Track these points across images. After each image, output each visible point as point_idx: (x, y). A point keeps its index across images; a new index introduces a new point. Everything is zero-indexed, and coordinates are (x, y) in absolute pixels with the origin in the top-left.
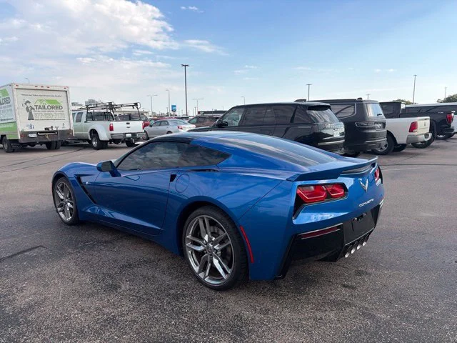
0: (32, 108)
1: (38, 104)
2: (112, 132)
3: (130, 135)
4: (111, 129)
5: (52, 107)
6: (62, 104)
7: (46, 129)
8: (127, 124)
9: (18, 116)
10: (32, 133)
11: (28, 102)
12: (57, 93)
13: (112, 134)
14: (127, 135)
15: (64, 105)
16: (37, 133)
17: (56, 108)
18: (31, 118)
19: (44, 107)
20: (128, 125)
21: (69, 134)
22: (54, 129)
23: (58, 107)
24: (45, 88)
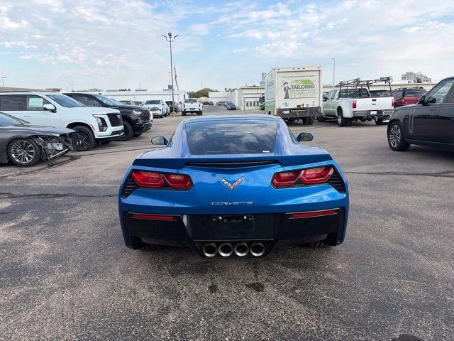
0: (289, 89)
1: (294, 84)
2: (355, 109)
3: (376, 113)
4: (354, 106)
5: (305, 87)
6: (315, 83)
7: (298, 106)
8: (373, 100)
9: (277, 96)
10: (286, 110)
11: (286, 83)
12: (312, 73)
13: (354, 112)
14: (372, 113)
15: (316, 84)
16: (290, 110)
17: (309, 87)
18: (287, 97)
19: (298, 87)
20: (374, 102)
21: (317, 111)
22: (305, 106)
23: (310, 86)
24: (301, 69)
